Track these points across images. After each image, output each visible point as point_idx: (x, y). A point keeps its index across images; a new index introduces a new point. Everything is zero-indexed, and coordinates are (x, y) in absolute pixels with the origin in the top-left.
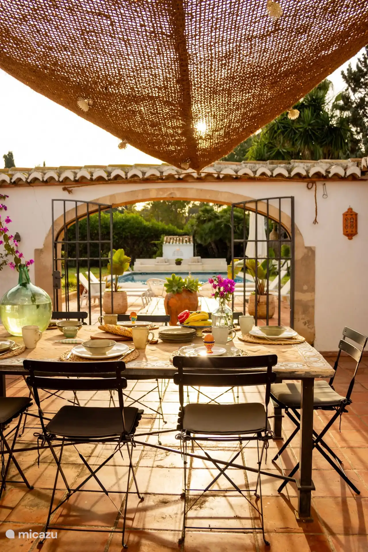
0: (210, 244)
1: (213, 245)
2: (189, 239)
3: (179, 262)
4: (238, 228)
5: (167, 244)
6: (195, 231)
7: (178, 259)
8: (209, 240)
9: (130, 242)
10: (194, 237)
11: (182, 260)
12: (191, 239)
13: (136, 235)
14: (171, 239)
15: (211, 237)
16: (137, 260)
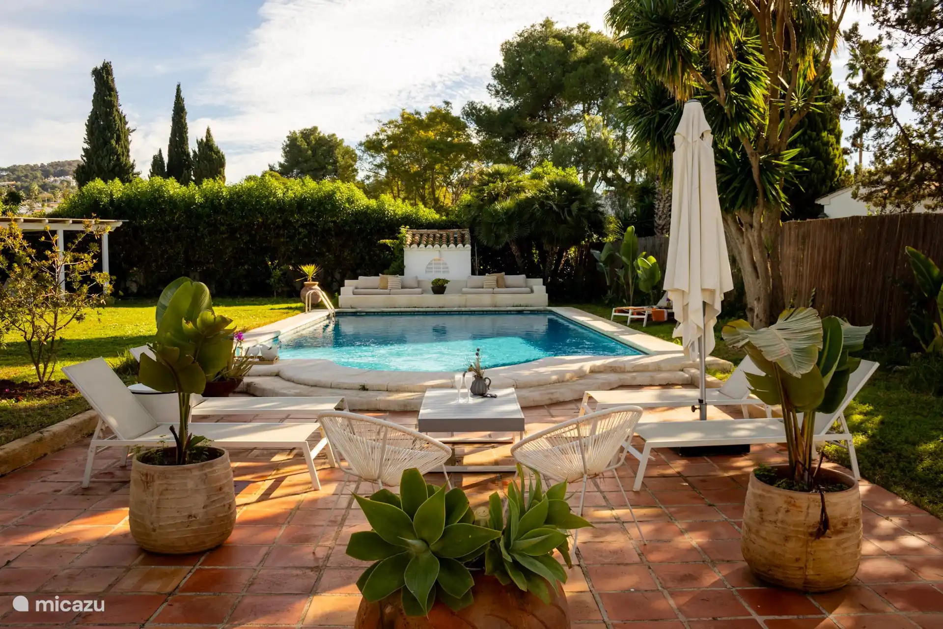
0: (507, 246)
1: (514, 248)
2: (463, 236)
3: (439, 288)
4: (570, 213)
5: (415, 246)
6: (475, 219)
7: (439, 280)
8: (506, 238)
9: (333, 241)
10: (472, 232)
11: (447, 282)
12: (467, 236)
13: (347, 228)
14: (421, 235)
15: (509, 231)
16: (347, 282)
